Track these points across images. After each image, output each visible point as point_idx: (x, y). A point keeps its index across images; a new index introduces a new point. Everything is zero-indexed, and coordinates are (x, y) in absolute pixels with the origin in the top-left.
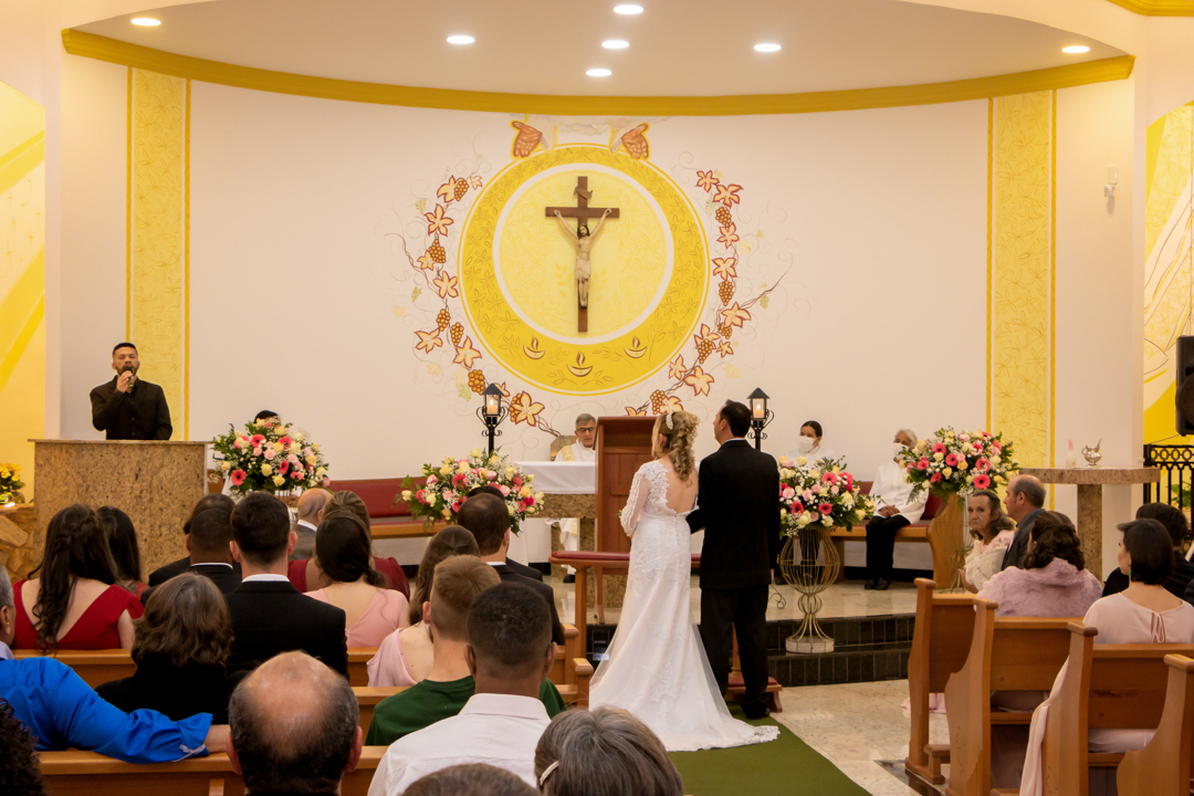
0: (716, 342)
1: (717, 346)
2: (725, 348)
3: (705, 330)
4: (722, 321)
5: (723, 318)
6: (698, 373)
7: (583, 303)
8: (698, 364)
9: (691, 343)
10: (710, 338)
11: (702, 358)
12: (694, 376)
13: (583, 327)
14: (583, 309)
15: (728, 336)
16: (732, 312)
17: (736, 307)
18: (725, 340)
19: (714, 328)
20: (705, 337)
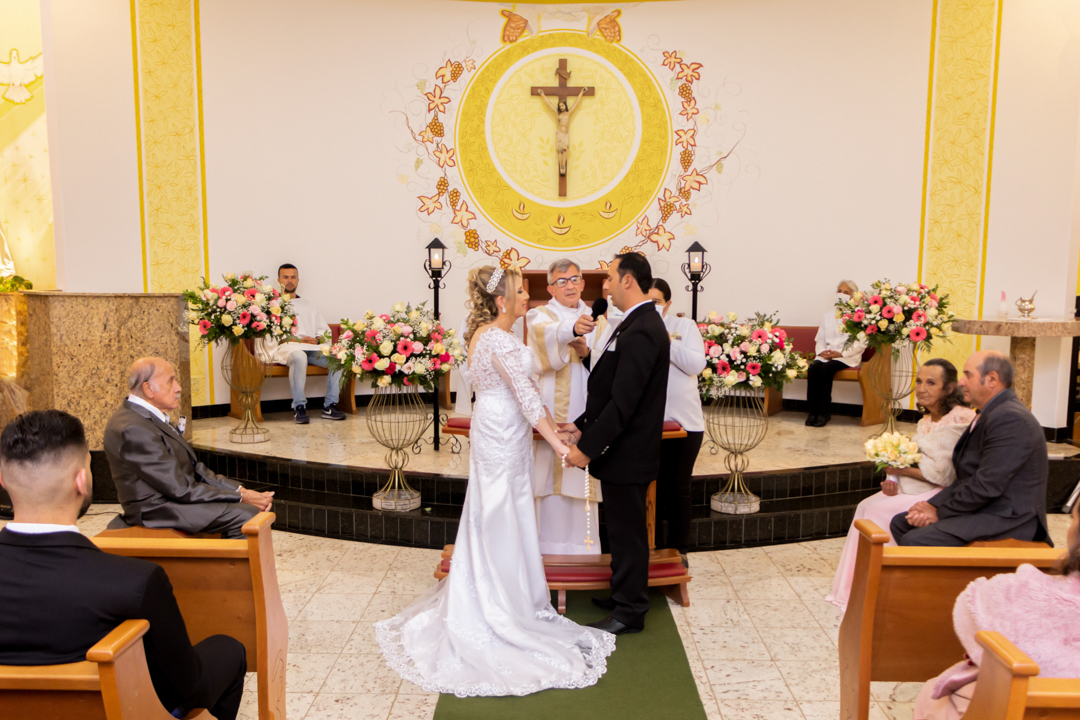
0: (677, 204)
1: (678, 207)
2: (685, 209)
3: (668, 193)
4: (683, 185)
5: (683, 182)
6: (661, 231)
7: (563, 171)
8: (661, 223)
9: (655, 205)
10: (672, 200)
11: (664, 218)
12: (657, 233)
13: (563, 193)
14: (563, 176)
15: (687, 199)
16: (691, 177)
17: (695, 173)
18: (684, 202)
19: (675, 192)
20: (668, 200)
